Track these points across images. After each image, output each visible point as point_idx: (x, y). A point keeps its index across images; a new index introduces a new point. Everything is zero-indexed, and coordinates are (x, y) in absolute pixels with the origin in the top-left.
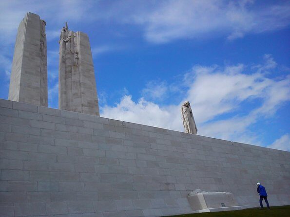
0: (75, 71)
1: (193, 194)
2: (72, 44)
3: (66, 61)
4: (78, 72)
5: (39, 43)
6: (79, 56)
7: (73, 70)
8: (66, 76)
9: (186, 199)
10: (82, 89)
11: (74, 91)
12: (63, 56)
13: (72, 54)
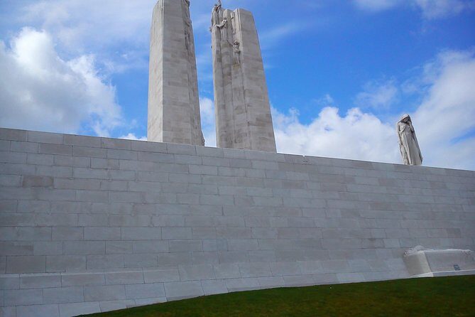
0: (237, 73)
1: (410, 252)
2: (229, 29)
3: (223, 58)
4: (240, 73)
5: (183, 36)
6: (241, 48)
7: (233, 72)
8: (223, 81)
9: (400, 260)
10: (248, 99)
11: (236, 103)
12: (217, 52)
13: (231, 46)
